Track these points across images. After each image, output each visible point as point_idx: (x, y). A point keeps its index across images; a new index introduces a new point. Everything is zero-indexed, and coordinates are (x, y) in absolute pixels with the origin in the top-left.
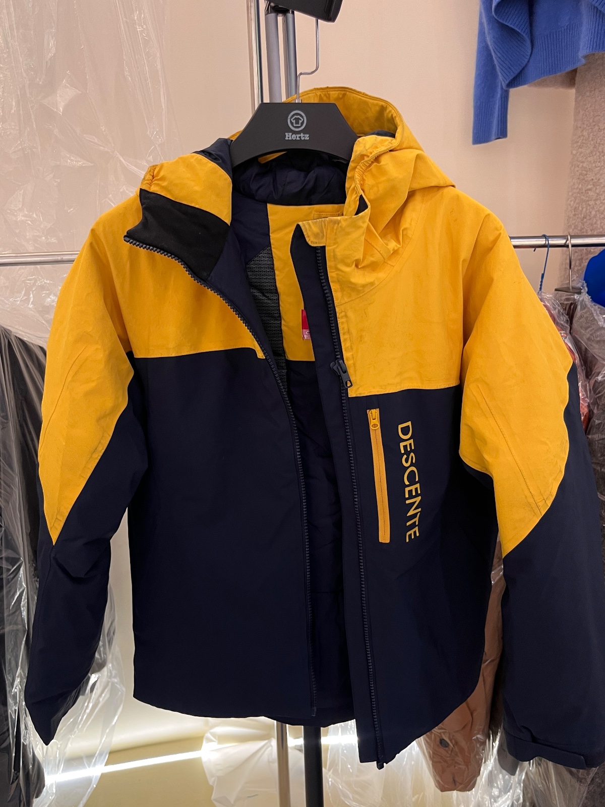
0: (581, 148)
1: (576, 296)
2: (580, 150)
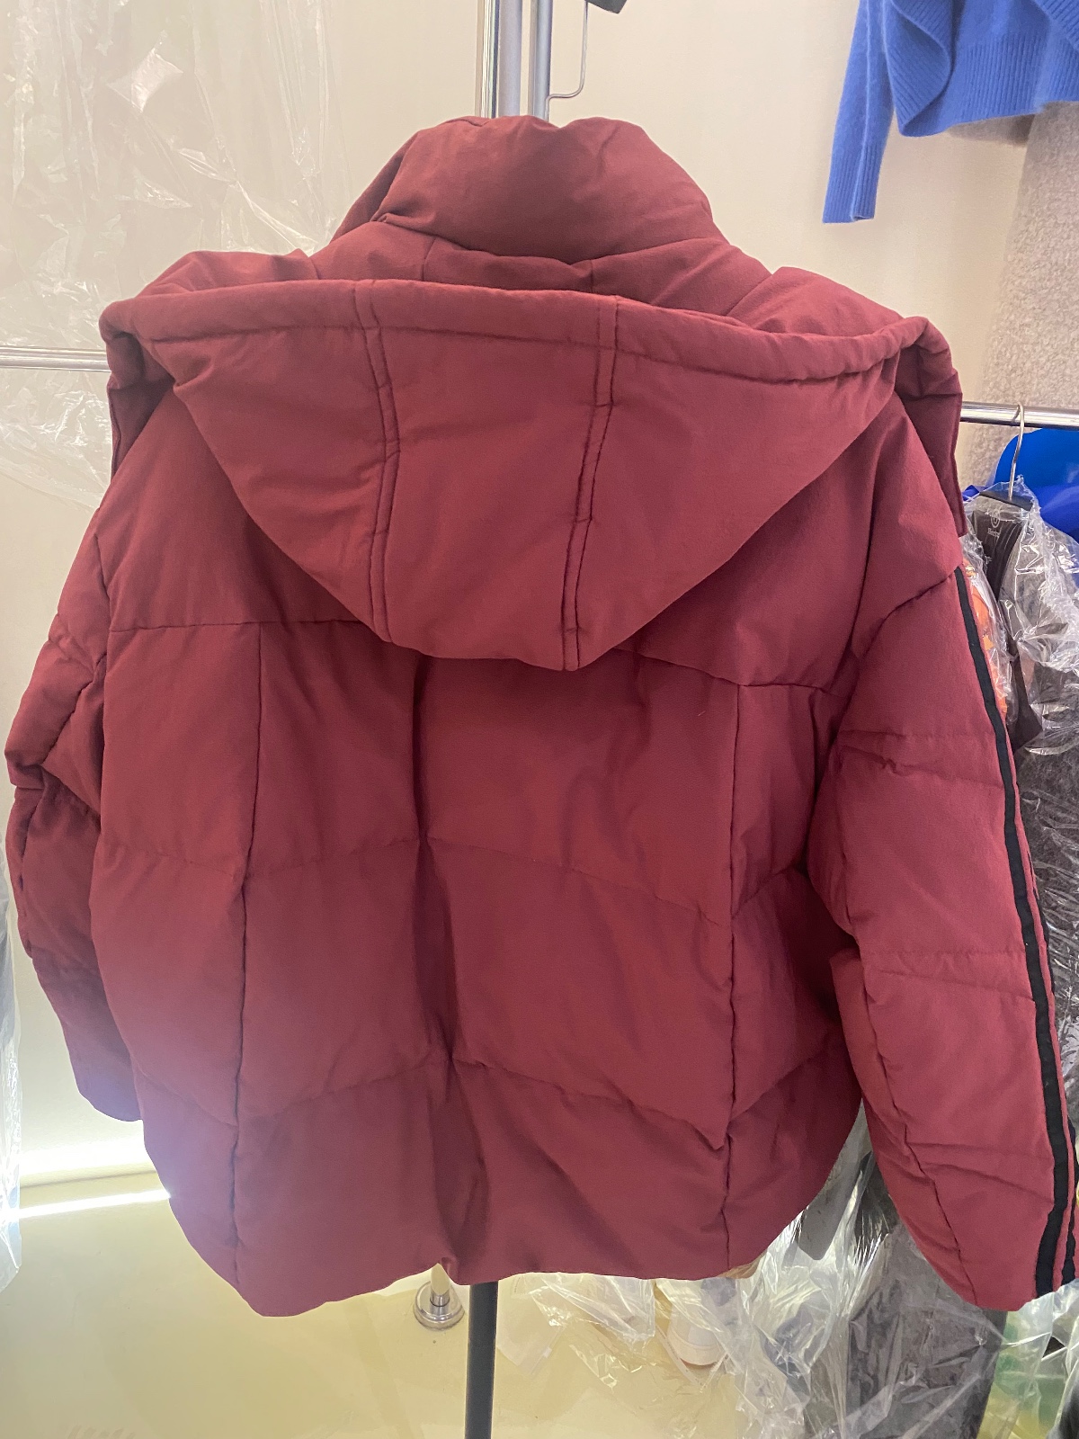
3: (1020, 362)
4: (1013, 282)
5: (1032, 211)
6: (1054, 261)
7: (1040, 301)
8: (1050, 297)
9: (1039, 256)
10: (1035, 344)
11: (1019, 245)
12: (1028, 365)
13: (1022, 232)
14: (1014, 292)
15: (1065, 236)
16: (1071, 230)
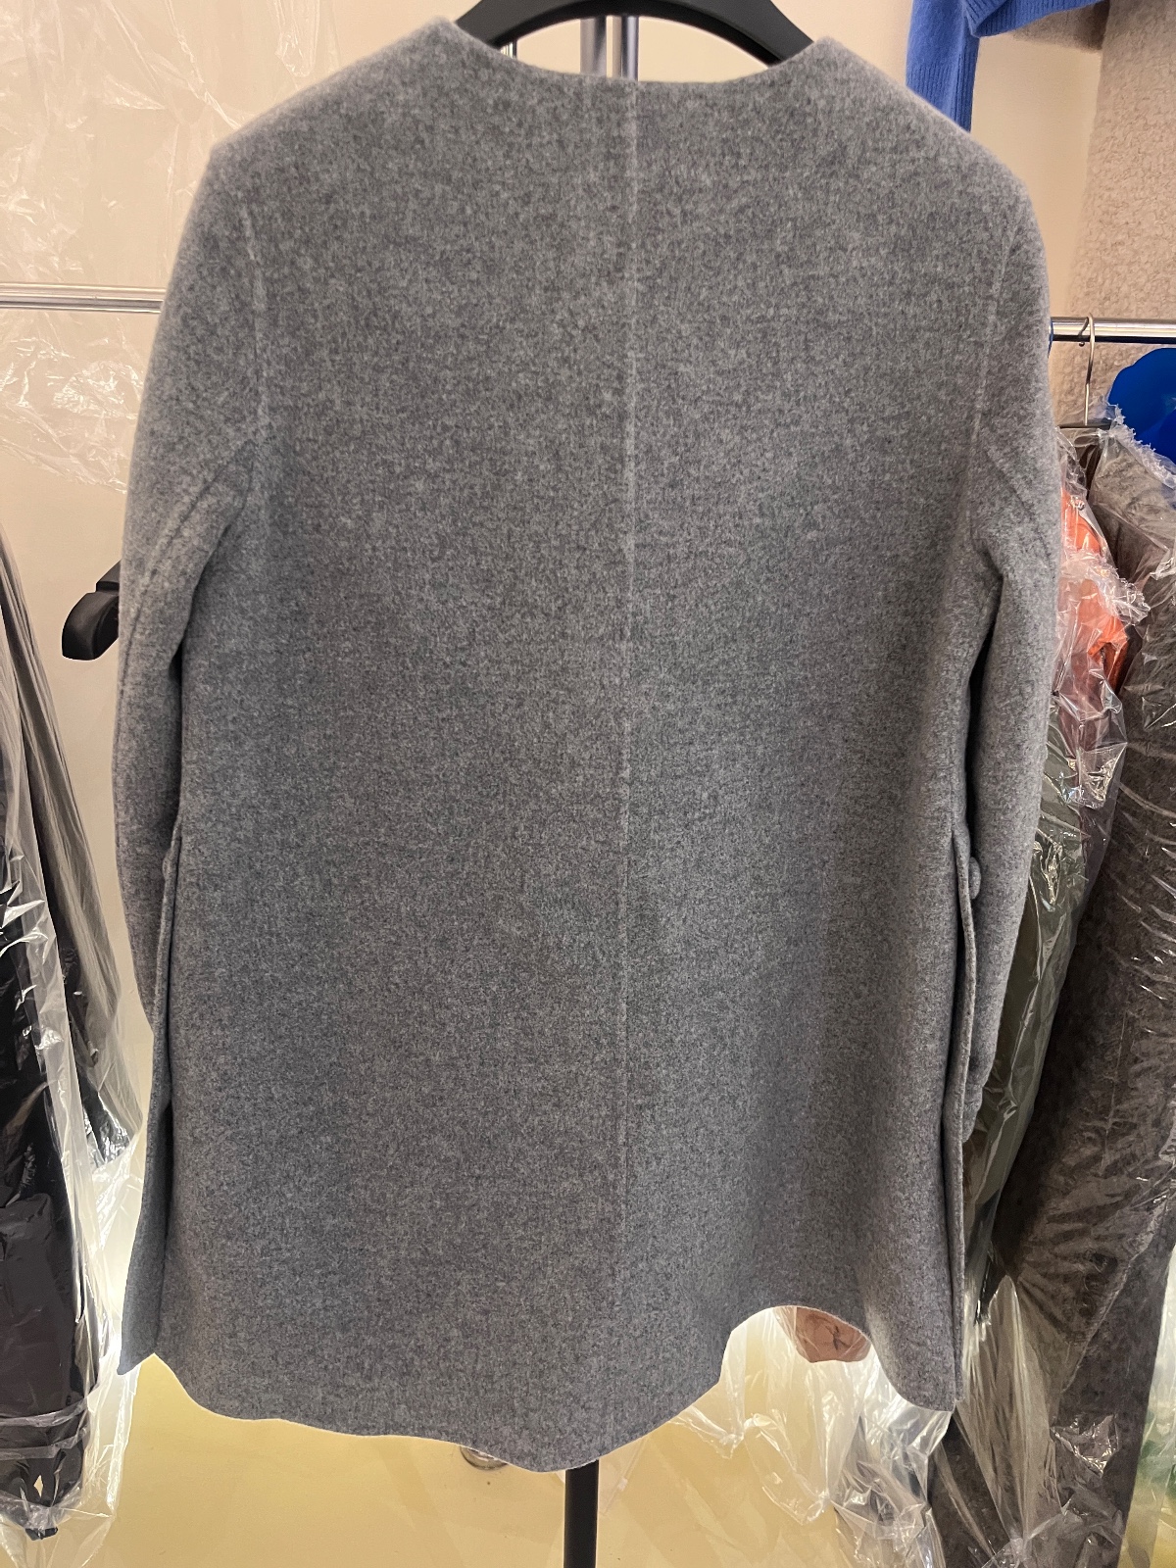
0: (1109, 162)
1: (1100, 433)
2: (1107, 165)
3: (1114, 285)
4: (1101, 197)
5: (1116, 113)
6: (1146, 165)
7: (1134, 214)
8: (1145, 208)
9: (1129, 163)
10: (1131, 264)
11: (1105, 153)
12: (1125, 289)
13: (1107, 140)
14: (1103, 207)
15: (1157, 139)
16: (1163, 131)
